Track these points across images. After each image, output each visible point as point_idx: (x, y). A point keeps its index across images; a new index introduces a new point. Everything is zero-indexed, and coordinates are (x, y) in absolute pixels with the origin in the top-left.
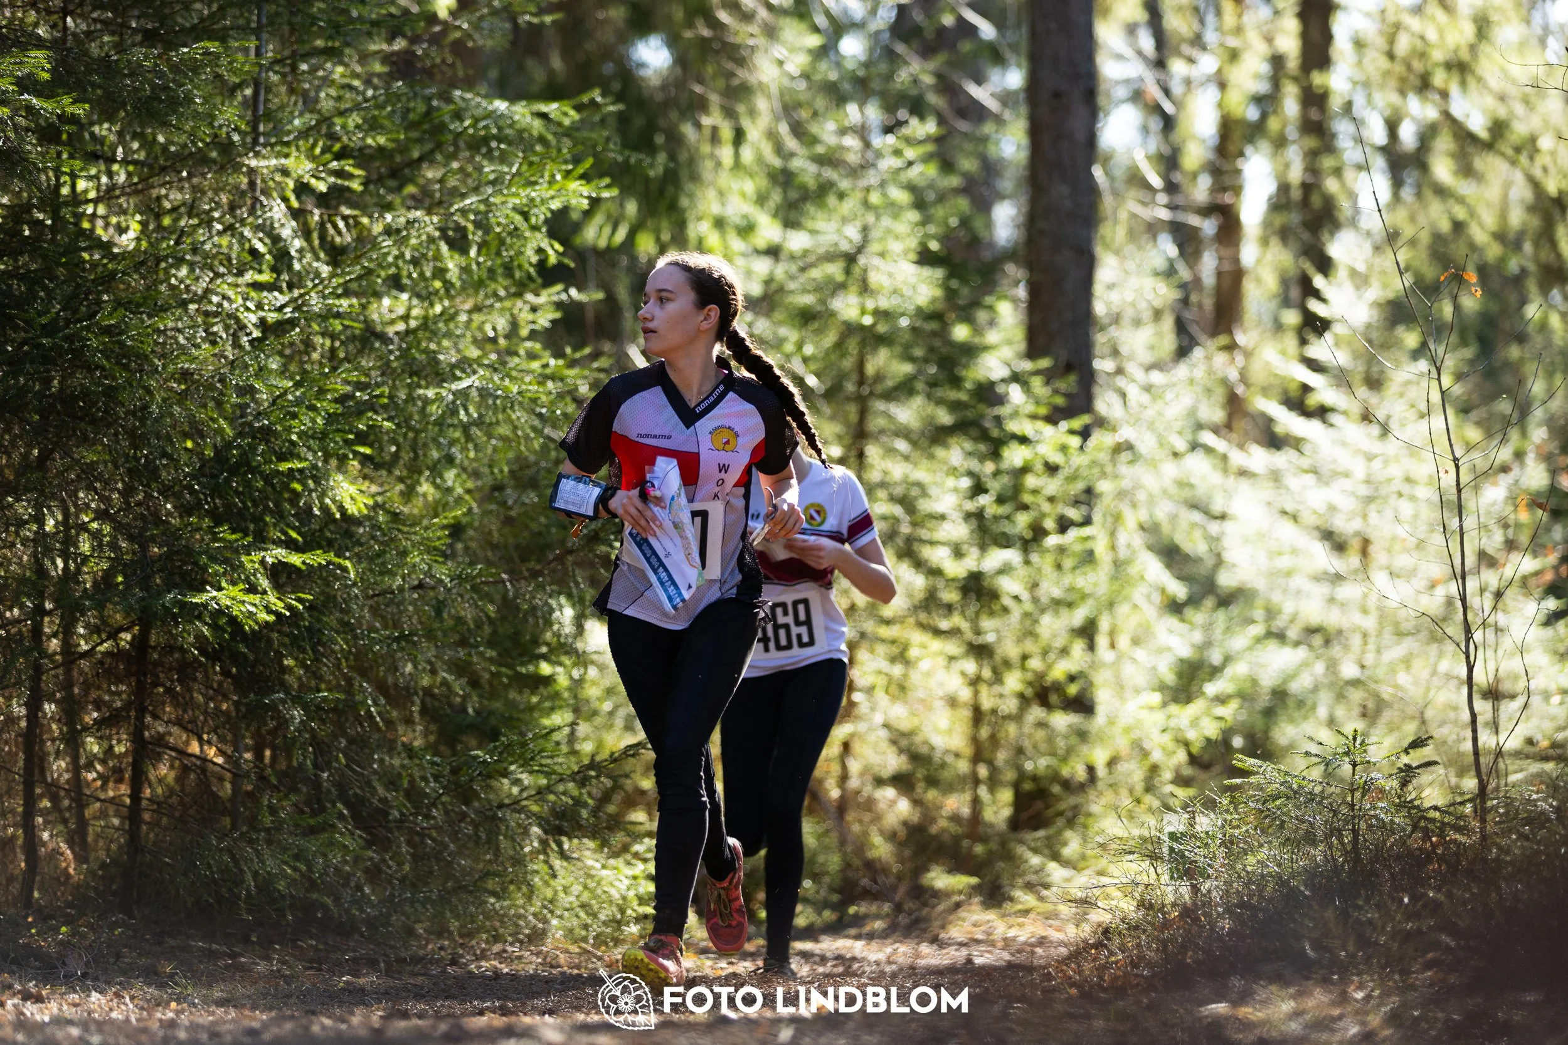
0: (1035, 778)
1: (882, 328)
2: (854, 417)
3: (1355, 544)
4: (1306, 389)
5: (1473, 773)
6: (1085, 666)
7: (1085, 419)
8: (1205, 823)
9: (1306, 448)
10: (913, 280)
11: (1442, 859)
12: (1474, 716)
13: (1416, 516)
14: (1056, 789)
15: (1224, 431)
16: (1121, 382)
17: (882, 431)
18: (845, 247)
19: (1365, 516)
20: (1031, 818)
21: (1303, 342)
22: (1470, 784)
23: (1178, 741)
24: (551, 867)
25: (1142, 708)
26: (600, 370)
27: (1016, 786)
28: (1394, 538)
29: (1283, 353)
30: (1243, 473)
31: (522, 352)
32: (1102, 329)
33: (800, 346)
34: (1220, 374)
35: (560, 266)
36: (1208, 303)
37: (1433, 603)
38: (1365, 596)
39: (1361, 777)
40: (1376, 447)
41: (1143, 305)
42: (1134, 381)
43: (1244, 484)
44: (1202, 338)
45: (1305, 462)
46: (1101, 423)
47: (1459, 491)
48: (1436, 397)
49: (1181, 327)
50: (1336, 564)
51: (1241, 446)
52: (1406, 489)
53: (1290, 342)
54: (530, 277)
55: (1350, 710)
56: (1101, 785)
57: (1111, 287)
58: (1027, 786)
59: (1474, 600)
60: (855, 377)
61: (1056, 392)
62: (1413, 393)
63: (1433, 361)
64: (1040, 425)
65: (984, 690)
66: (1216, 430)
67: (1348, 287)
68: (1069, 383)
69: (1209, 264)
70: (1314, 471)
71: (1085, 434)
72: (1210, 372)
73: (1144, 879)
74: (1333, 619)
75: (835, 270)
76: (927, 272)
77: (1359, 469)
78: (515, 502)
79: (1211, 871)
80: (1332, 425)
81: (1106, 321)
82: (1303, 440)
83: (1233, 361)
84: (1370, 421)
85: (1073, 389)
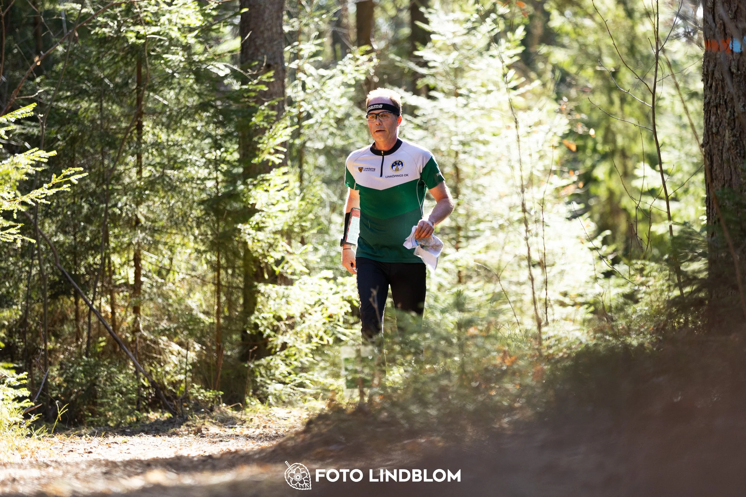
4: (417, 75)
6: (285, 254)
7: (280, 99)
9: (418, 112)
16: (301, 75)
17: (153, 112)
20: (254, 352)
21: (413, 47)
23: (345, 300)
25: (320, 278)
36: (352, 24)
40: (461, 113)
44: (352, 48)
45: (417, 122)
46: (291, 102)
49: (336, 39)
53: (405, 47)
58: (251, 331)
60: (135, 76)
61: (260, 83)
65: (222, 271)
67: (441, 12)
68: (268, 76)
71: (280, 109)
80: (433, 98)
82: (415, 108)
83: (370, 60)
84: (457, 95)
85: (272, 80)
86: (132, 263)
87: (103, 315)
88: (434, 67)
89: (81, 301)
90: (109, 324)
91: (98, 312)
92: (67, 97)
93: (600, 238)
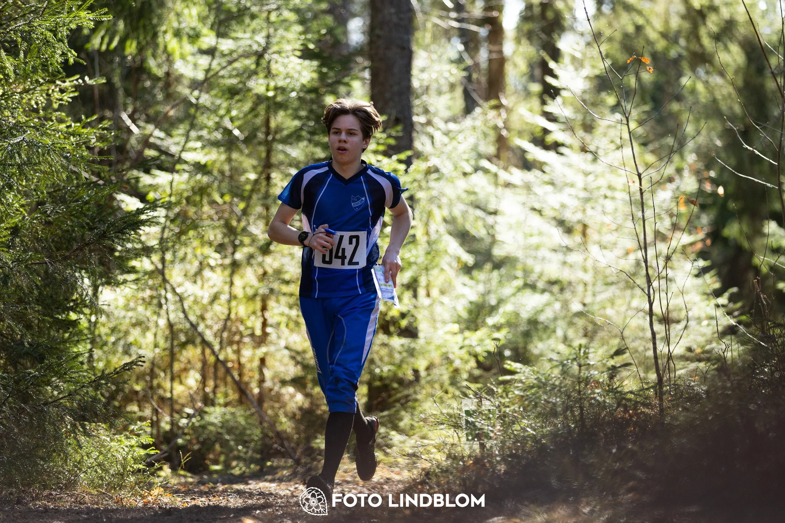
0: (381, 378)
1: (279, 99)
2: (264, 155)
3: (579, 228)
4: (546, 132)
5: (654, 370)
6: (411, 308)
7: (409, 153)
8: (487, 405)
9: (546, 169)
10: (298, 68)
11: (636, 424)
12: (654, 334)
13: (616, 209)
14: (395, 385)
15: (495, 160)
16: (430, 129)
17: (281, 163)
18: (255, 47)
19: (584, 210)
20: (379, 403)
21: (544, 103)
22: (653, 376)
23: (470, 354)
24: (78, 441)
25: (446, 333)
26: (103, 129)
27: (369, 384)
28: (603, 224)
29: (531, 110)
30: (508, 185)
31: (54, 118)
32: (418, 97)
33: (228, 111)
34: (492, 123)
35: (76, 63)
36: (483, 80)
37: (628, 264)
38: (585, 260)
39: (584, 373)
40: (590, 167)
41: (442, 81)
42: (439, 129)
43: (508, 191)
44: (481, 102)
45: (546, 178)
46: (418, 155)
47: (642, 194)
48: (626, 136)
49: (467, 94)
50: (566, 241)
51: (506, 169)
52: (609, 193)
53: (535, 103)
54: (59, 72)
55: (576, 331)
56: (423, 382)
57: (423, 70)
58: (377, 383)
59: (652, 261)
60: (263, 129)
61: (390, 136)
62: (612, 133)
63: (624, 113)
64: (380, 157)
66: (489, 159)
67: (571, 68)
68: (398, 131)
69: (483, 55)
70: (552, 183)
71: (408, 162)
72: (486, 122)
73: (450, 441)
74: (565, 275)
75: (250, 62)
76: (307, 62)
77: (580, 181)
78: (52, 212)
79: (492, 435)
80: (562, 154)
81: (420, 91)
82: (545, 163)
83: (499, 115)
84: (586, 152)
85: (400, 134)
86: (259, 313)
87: (230, 365)
88: (563, 123)
89: (208, 351)
90: (236, 374)
91: (224, 363)
92: (196, 149)
93: (726, 295)
